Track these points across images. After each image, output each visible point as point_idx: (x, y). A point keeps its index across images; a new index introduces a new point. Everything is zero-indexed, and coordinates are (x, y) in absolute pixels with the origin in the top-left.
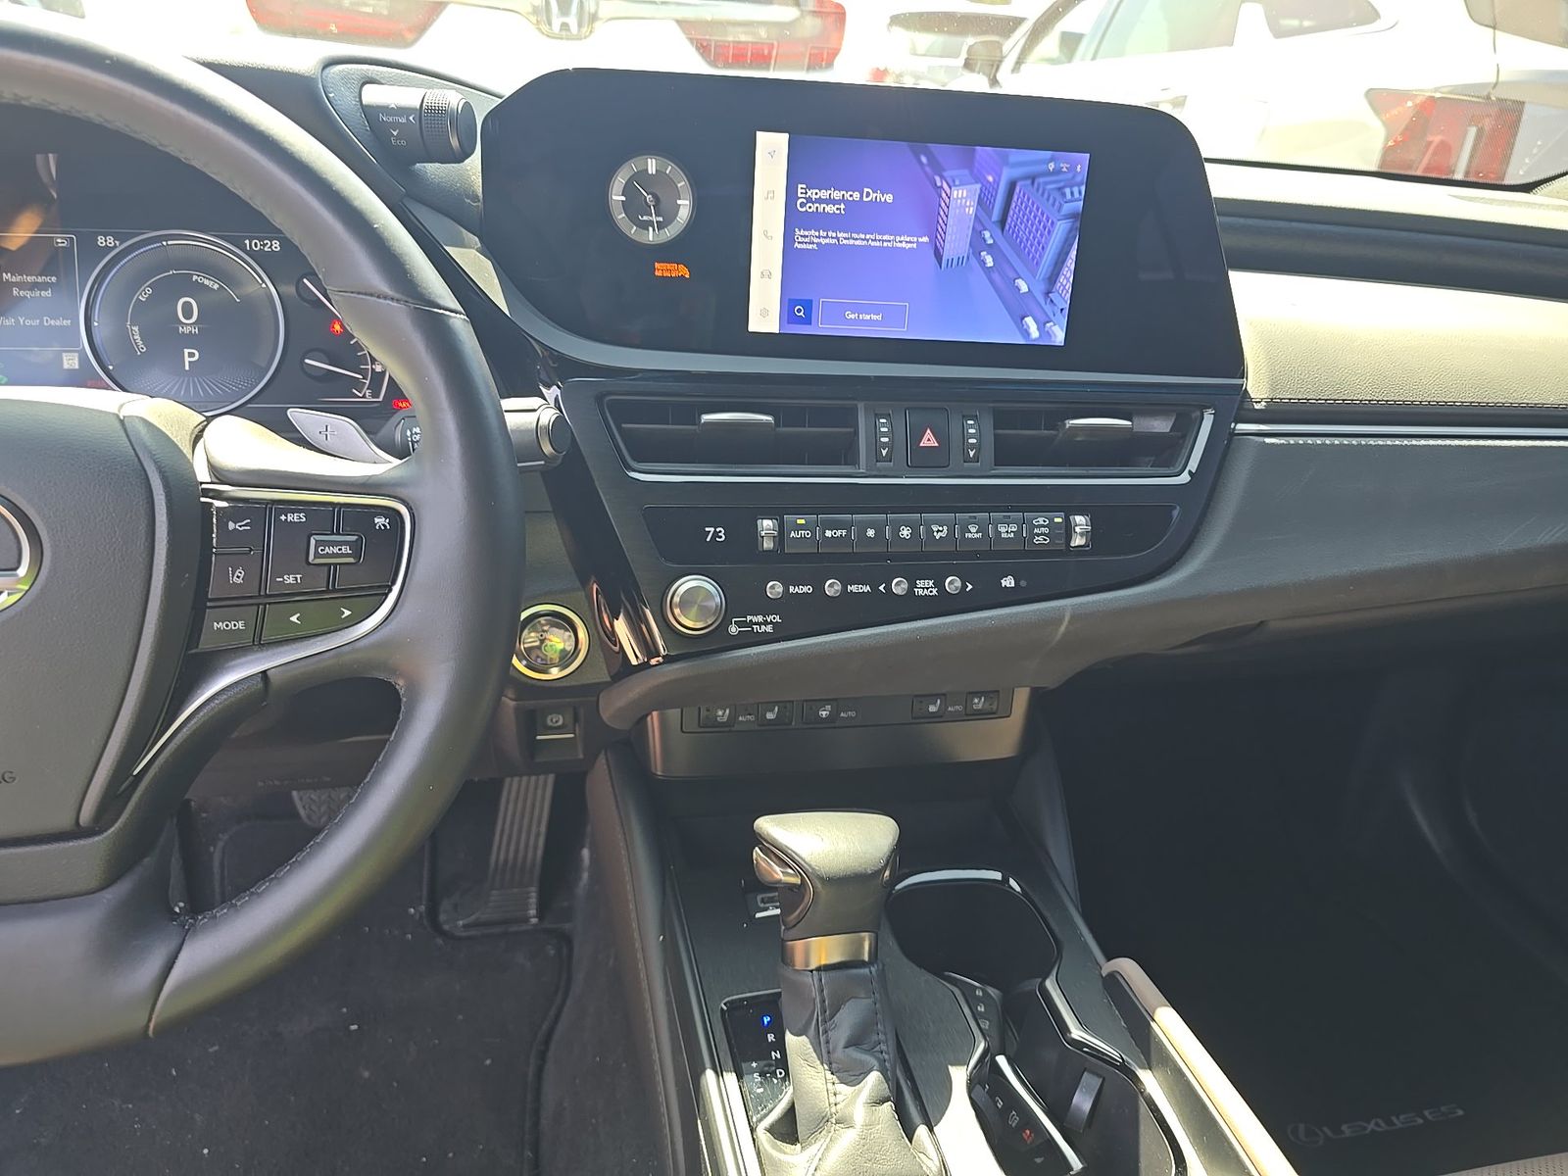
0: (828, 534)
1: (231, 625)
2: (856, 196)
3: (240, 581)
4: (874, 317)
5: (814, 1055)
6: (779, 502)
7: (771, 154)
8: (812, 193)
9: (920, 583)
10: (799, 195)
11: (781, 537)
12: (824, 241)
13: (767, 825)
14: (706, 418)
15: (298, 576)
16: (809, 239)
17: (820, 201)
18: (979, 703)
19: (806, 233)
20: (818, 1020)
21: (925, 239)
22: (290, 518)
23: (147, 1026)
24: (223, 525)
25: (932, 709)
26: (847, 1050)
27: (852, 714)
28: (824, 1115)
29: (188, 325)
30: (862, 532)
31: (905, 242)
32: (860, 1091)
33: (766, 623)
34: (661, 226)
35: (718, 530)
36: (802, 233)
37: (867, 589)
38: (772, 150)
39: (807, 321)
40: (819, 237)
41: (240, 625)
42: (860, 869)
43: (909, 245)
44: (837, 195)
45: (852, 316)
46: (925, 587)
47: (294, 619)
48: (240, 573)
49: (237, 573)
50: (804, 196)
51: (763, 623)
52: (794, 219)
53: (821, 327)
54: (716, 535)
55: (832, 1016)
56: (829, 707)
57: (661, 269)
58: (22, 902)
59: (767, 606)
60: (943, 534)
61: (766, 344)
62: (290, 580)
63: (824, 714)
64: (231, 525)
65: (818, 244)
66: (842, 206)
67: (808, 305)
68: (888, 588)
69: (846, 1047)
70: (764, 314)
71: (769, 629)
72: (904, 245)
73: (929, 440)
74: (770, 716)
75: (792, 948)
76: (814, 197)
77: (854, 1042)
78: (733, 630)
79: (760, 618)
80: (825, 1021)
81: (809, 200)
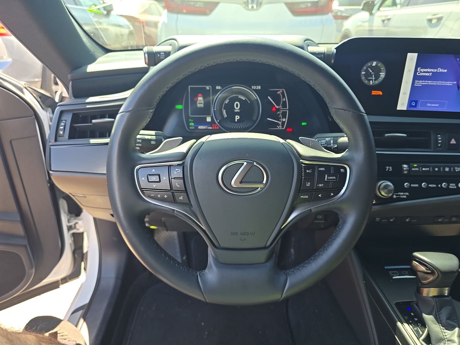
0: (424, 169)
1: (305, 197)
2: (435, 70)
3: (309, 185)
4: (436, 105)
5: (436, 321)
6: (409, 160)
7: (412, 59)
8: (422, 70)
9: (451, 185)
10: (418, 71)
11: (409, 170)
12: (424, 84)
13: (417, 254)
14: (387, 135)
15: (323, 185)
16: (419, 83)
17: (424, 72)
18: (454, 219)
19: (419, 81)
20: (436, 311)
21: (455, 83)
22: (321, 169)
23: (280, 299)
24: (305, 171)
25: (440, 220)
26: (447, 321)
27: (415, 221)
28: (441, 338)
29: (237, 109)
30: (434, 169)
31: (449, 83)
32: (454, 333)
33: (404, 195)
34: (375, 80)
35: (390, 167)
36: (418, 81)
37: (435, 186)
38: (412, 58)
39: (415, 106)
40: (422, 82)
41: (307, 197)
42: (453, 270)
43: (450, 84)
44: (429, 70)
45: (429, 105)
46: (452, 186)
47: (320, 196)
48: (309, 183)
49: (308, 184)
50: (419, 71)
51: (403, 195)
52: (416, 77)
53: (419, 108)
54: (389, 169)
55: (440, 311)
56: (409, 218)
57: (374, 93)
58: (248, 264)
59: (404, 190)
60: (458, 170)
61: (402, 113)
62: (320, 185)
63: (407, 220)
64: (307, 171)
65: (422, 84)
66: (431, 73)
67: (416, 102)
68: (441, 186)
69: (447, 320)
70: (402, 105)
71: (405, 197)
72: (448, 84)
73: (453, 142)
74: (391, 220)
75: (423, 290)
76: (423, 71)
77: (448, 318)
78: (395, 197)
79: (402, 194)
80: (438, 312)
81: (421, 72)
